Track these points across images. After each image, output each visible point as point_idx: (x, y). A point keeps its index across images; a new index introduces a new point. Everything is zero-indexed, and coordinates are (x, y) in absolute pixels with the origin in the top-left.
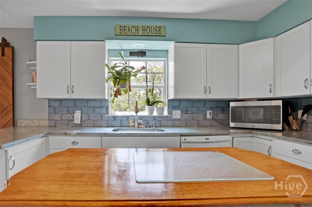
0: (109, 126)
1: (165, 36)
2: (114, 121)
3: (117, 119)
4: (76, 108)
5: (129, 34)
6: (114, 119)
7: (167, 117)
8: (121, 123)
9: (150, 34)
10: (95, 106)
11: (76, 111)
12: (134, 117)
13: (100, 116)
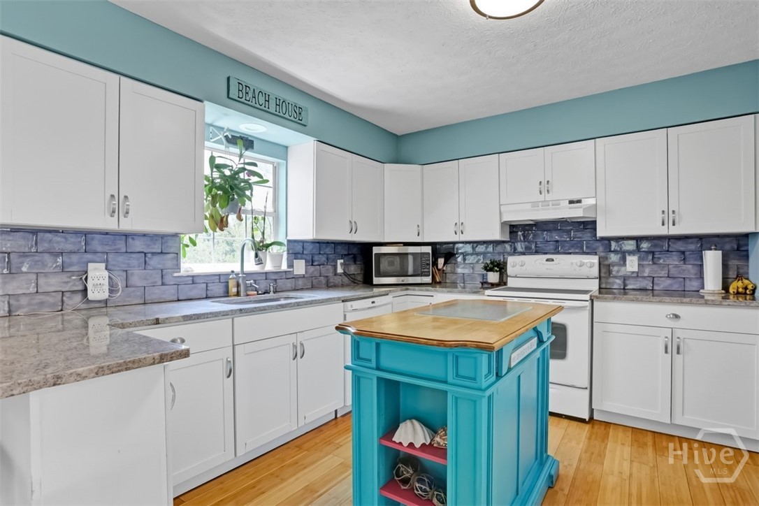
0: (180, 299)
1: (305, 126)
2: (193, 285)
3: (198, 281)
4: (88, 256)
5: (253, 104)
6: (193, 280)
7: (286, 272)
8: (207, 290)
9: (287, 116)
10: (145, 251)
11: (91, 266)
12: (237, 274)
13: (160, 276)
